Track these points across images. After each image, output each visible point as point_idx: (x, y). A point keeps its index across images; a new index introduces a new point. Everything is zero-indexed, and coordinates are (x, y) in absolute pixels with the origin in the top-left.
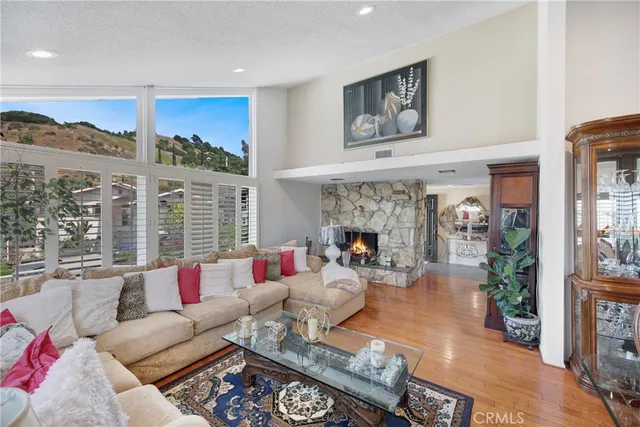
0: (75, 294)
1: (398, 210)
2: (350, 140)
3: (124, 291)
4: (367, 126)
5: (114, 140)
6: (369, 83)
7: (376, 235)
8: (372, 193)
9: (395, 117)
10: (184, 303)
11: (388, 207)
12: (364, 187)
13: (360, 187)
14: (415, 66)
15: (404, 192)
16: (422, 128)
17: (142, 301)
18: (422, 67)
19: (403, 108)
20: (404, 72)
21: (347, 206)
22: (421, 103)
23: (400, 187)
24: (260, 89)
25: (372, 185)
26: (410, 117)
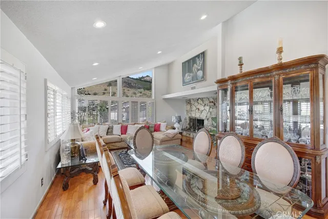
0: (99, 128)
1: (211, 109)
2: (184, 83)
3: (108, 129)
4: (189, 77)
5: (135, 81)
6: (188, 61)
7: (203, 120)
8: (202, 102)
9: (196, 73)
10: (122, 134)
11: (207, 108)
12: (200, 100)
13: (198, 100)
14: (202, 54)
15: (213, 102)
16: (204, 78)
17: (112, 132)
18: (203, 54)
19: (198, 70)
20: (198, 56)
21: (194, 108)
22: (203, 68)
23: (212, 100)
24: (155, 68)
25: (202, 99)
26: (200, 73)
